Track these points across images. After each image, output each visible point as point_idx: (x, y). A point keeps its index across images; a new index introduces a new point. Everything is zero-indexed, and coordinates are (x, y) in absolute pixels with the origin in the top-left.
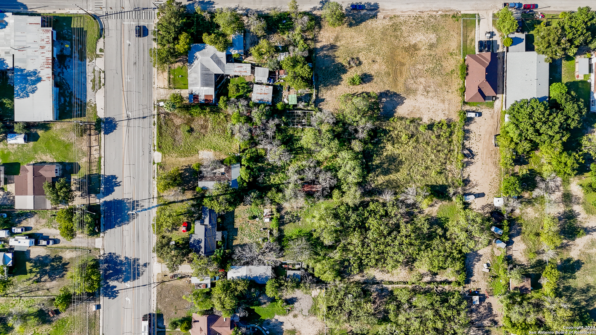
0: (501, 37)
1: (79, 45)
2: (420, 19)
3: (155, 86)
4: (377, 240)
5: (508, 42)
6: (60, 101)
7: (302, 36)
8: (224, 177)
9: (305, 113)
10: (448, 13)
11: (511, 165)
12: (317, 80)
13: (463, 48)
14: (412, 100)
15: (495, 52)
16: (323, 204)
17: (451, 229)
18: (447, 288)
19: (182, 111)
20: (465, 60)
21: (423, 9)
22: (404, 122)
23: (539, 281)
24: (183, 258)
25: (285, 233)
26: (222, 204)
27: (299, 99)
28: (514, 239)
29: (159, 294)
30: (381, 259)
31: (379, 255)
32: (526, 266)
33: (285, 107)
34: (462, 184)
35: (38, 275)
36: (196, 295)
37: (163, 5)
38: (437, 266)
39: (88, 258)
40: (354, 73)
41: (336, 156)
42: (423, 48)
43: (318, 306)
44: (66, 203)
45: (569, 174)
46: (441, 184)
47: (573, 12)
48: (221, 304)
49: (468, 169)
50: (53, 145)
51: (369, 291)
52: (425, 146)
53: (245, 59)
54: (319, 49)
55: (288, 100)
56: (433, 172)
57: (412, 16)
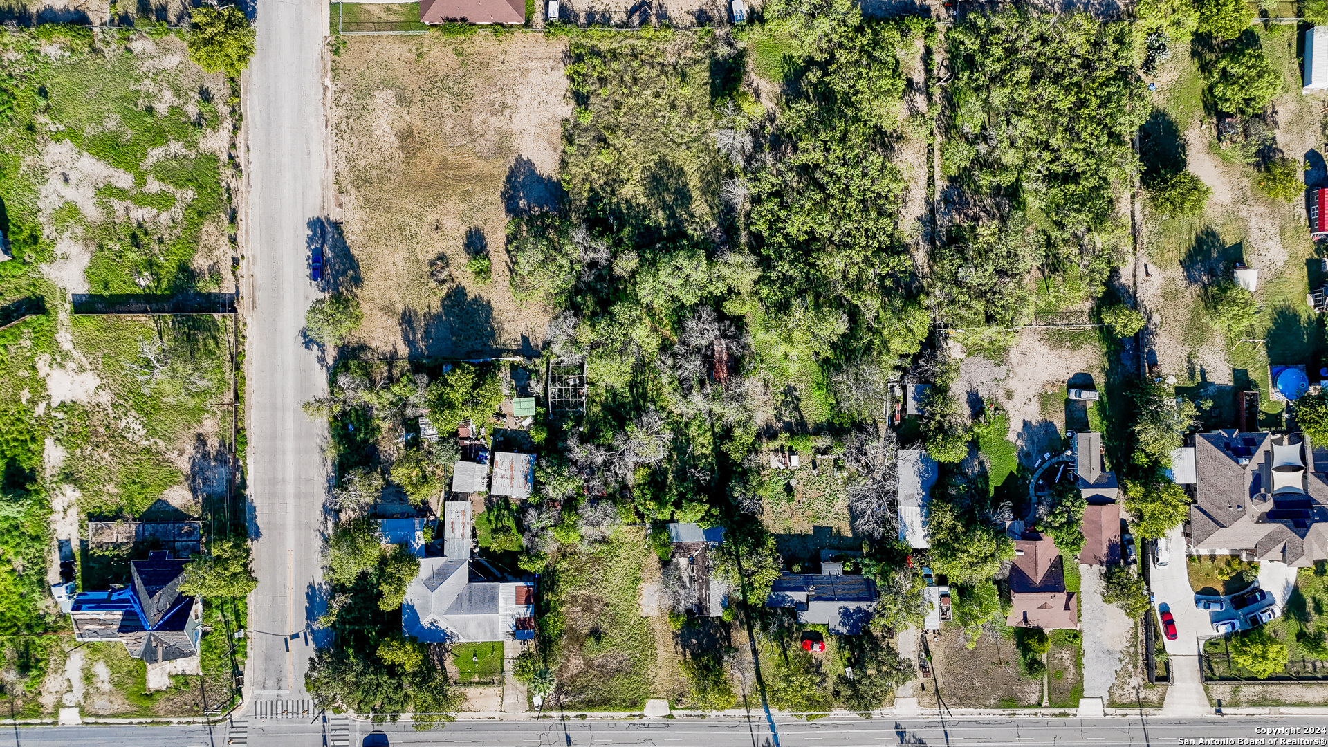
2: (343, 126)
3: (497, 715)
4: (835, 214)
7: (382, 388)
8: (700, 559)
9: (554, 380)
10: (329, 65)
12: (480, 353)
13: (406, 30)
14: (523, 141)
16: (757, 336)
17: (809, 50)
18: (941, 57)
19: (552, 655)
20: (433, 26)
21: (320, 120)
22: (572, 159)
24: (882, 649)
25: (824, 419)
26: (760, 562)
27: (523, 392)
29: (964, 701)
30: (877, 205)
31: (868, 210)
33: (542, 424)
34: (707, 28)
36: (966, 618)
37: (316, 701)
38: (892, 81)
40: (463, 272)
41: (649, 309)
42: (408, 118)
43: (986, 344)
46: (707, 74)
48: (984, 563)
49: (674, 15)
51: (949, 231)
52: (624, 110)
53: (435, 515)
54: (411, 350)
55: (524, 418)
56: (683, 92)
57: (335, 145)
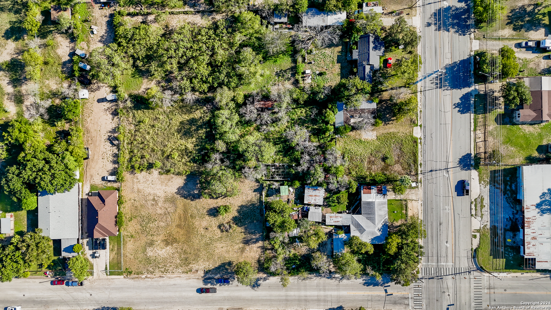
0: (85, 253)
1: (498, 242)
2: (163, 270)
3: (420, 202)
5: (77, 248)
6: (516, 186)
7: (276, 252)
8: (351, 113)
9: (273, 178)
10: (137, 276)
11: (72, 130)
12: (261, 210)
13: (121, 242)
14: (169, 192)
15: (90, 238)
16: (253, 88)
17: (129, 66)
18: (131, 9)
19: (394, 178)
20: (119, 230)
21: (160, 280)
22: (176, 170)
23: (44, 18)
24: (390, 32)
25: (290, 59)
26: (352, 85)
27: (278, 191)
28: (68, 58)
30: (195, 35)
31: (198, 39)
32: (57, 32)
33: (292, 183)
34: (119, 111)
35: (536, 11)
37: (414, 282)
38: (141, 29)
39: (487, 29)
40: (226, 218)
41: (242, 136)
44: (509, 84)
45: (17, 121)
46: (139, 111)
47: (16, 277)
49: (114, 126)
50: (522, 142)
51: (207, 5)
52: (155, 147)
53: (332, 230)
54: (260, 240)
55: (289, 190)
56: (147, 122)
57: (171, 273)
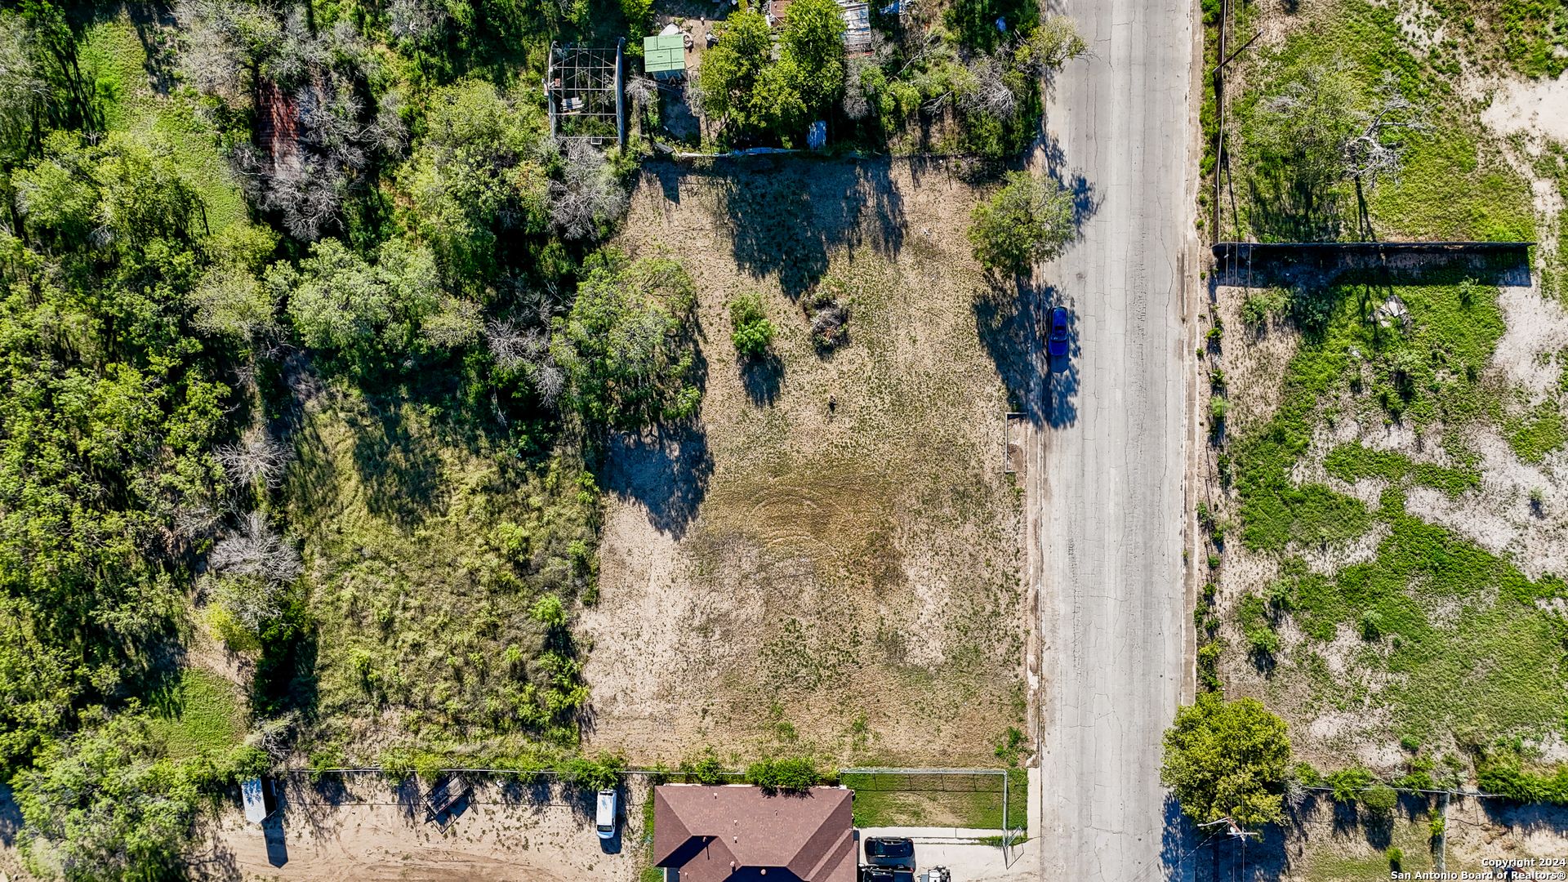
2: (1004, 599)
7: (938, 99)
9: (611, 108)
10: (1031, 711)
13: (883, 775)
14: (671, 566)
17: (114, 724)
20: (830, 782)
21: (1048, 610)
22: (578, 532)
25: (99, 28)
27: (671, 86)
33: (631, 16)
34: (324, 770)
40: (785, 323)
42: (883, 611)
46: (323, 685)
49: (385, 797)
52: (479, 621)
54: (886, 176)
56: (366, 654)
57: (1020, 564)
